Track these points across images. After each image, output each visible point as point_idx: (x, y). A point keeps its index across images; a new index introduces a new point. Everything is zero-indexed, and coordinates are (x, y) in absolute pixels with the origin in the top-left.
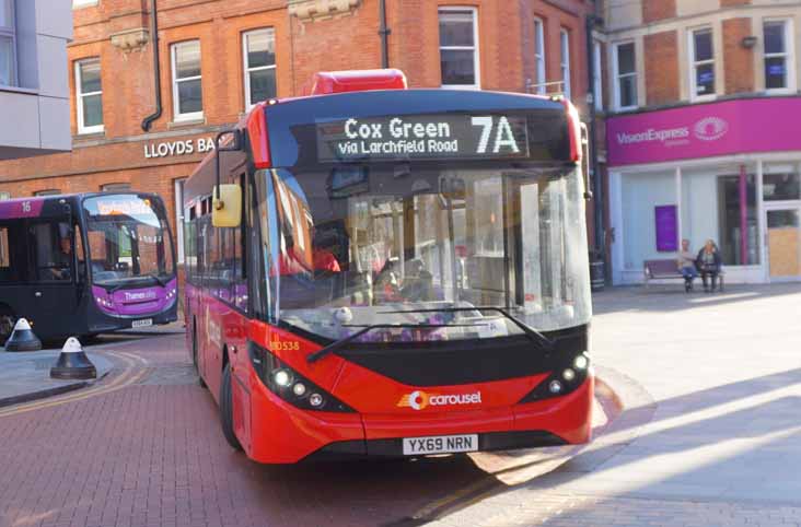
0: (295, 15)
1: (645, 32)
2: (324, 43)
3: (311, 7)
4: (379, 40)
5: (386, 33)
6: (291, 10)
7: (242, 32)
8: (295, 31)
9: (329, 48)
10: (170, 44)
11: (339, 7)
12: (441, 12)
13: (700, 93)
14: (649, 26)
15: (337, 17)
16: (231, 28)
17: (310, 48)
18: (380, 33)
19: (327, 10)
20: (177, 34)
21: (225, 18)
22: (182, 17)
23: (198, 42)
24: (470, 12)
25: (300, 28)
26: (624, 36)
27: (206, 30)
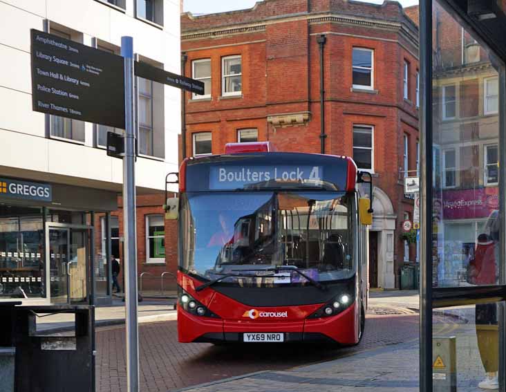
0: (271, 123)
1: (461, 145)
2: (288, 140)
3: (281, 119)
4: (320, 140)
5: (324, 137)
6: (269, 120)
7: (238, 130)
8: (270, 131)
9: (290, 143)
10: (193, 133)
11: (297, 120)
12: (354, 127)
13: (489, 182)
14: (463, 142)
15: (296, 126)
16: (231, 127)
17: (279, 142)
18: (321, 137)
19: (290, 121)
20: (197, 128)
21: (228, 121)
22: (201, 118)
23: (210, 134)
24: (371, 129)
25: (273, 130)
26: (451, 146)
27: (216, 127)
